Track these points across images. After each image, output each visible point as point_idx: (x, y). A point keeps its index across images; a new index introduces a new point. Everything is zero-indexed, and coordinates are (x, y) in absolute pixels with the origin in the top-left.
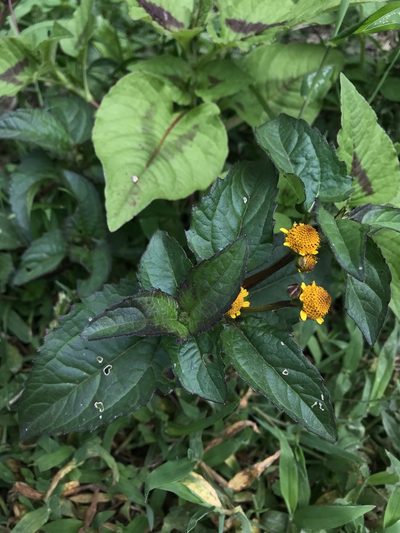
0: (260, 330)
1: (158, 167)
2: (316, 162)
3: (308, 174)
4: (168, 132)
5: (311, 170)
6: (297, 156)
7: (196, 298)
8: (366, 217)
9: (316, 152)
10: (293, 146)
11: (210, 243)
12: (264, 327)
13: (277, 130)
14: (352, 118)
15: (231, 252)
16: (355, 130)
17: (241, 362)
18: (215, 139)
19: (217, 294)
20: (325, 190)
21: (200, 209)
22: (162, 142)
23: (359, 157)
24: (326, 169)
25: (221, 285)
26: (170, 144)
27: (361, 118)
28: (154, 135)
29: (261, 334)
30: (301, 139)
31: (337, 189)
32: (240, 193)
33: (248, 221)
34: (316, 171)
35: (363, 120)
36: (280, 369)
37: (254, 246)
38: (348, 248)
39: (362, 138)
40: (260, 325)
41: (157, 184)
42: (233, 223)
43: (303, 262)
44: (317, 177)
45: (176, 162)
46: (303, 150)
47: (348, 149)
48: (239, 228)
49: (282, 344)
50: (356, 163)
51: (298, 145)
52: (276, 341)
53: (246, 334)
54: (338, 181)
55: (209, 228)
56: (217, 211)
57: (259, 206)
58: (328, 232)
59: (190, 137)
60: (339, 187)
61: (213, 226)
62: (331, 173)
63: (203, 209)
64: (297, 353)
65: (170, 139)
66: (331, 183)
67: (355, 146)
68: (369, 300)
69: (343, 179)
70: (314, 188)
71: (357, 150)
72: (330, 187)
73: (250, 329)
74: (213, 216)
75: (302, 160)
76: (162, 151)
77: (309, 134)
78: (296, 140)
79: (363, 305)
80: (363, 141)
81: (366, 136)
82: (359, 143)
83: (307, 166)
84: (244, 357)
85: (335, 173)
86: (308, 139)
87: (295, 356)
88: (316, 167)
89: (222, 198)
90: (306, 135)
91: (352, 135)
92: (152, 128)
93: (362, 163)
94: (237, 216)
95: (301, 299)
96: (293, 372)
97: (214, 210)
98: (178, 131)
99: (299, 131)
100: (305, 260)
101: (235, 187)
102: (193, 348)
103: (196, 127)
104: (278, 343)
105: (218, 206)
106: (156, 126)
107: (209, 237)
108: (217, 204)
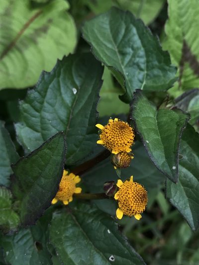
0: (90, 216)
1: (11, 59)
2: (142, 52)
3: (134, 64)
4: (26, 26)
5: (137, 59)
6: (124, 47)
7: (23, 191)
8: (192, 102)
9: (142, 42)
10: (121, 37)
11: (39, 134)
12: (94, 213)
13: (107, 22)
14: (180, 8)
15: (49, 149)
16: (183, 19)
17: (69, 250)
18: (66, 31)
19: (40, 189)
20: (151, 78)
21: (26, 102)
22: (19, 35)
23: (189, 43)
24: (151, 59)
25: (43, 181)
26: (26, 37)
27: (188, 8)
28: (11, 30)
29: (90, 221)
30: (128, 30)
31: (163, 78)
32: (69, 84)
33: (76, 111)
34: (142, 61)
35: (190, 10)
36: (108, 255)
37: (81, 137)
38: (163, 143)
39: (190, 27)
40: (91, 211)
41: (7, 74)
42: (63, 113)
43: (117, 160)
44: (143, 66)
45: (30, 54)
46: (129, 41)
47: (177, 38)
48: (68, 118)
49: (109, 231)
50: (186, 49)
51: (125, 36)
52: (104, 228)
53: (77, 219)
54: (163, 70)
55: (38, 120)
56: (45, 104)
57: (86, 97)
58: (144, 127)
59: (44, 30)
60: (164, 76)
61: (42, 118)
62: (156, 63)
63: (30, 102)
64: (122, 242)
65: (28, 32)
66: (156, 72)
67: (184, 34)
68: (191, 187)
69: (167, 68)
70: (141, 77)
71: (187, 37)
72: (155, 76)
73: (81, 215)
74: (41, 108)
75: (129, 50)
76: (18, 44)
77: (135, 25)
78: (123, 31)
79: (186, 192)
80: (191, 30)
81: (194, 25)
82: (187, 31)
83: (134, 56)
84: (72, 245)
85: (160, 62)
86: (134, 30)
87: (120, 244)
88: (141, 57)
89: (49, 90)
90: (132, 26)
91: (180, 24)
92: (10, 23)
93: (192, 49)
94: (66, 106)
95: (116, 198)
96: (119, 258)
97: (42, 103)
98: (36, 25)
99: (126, 23)
100: (119, 158)
101: (64, 79)
102: (27, 234)
103: (50, 21)
104: (106, 232)
105: (46, 99)
106: (14, 21)
107: (39, 128)
108: (44, 96)
